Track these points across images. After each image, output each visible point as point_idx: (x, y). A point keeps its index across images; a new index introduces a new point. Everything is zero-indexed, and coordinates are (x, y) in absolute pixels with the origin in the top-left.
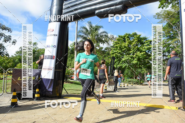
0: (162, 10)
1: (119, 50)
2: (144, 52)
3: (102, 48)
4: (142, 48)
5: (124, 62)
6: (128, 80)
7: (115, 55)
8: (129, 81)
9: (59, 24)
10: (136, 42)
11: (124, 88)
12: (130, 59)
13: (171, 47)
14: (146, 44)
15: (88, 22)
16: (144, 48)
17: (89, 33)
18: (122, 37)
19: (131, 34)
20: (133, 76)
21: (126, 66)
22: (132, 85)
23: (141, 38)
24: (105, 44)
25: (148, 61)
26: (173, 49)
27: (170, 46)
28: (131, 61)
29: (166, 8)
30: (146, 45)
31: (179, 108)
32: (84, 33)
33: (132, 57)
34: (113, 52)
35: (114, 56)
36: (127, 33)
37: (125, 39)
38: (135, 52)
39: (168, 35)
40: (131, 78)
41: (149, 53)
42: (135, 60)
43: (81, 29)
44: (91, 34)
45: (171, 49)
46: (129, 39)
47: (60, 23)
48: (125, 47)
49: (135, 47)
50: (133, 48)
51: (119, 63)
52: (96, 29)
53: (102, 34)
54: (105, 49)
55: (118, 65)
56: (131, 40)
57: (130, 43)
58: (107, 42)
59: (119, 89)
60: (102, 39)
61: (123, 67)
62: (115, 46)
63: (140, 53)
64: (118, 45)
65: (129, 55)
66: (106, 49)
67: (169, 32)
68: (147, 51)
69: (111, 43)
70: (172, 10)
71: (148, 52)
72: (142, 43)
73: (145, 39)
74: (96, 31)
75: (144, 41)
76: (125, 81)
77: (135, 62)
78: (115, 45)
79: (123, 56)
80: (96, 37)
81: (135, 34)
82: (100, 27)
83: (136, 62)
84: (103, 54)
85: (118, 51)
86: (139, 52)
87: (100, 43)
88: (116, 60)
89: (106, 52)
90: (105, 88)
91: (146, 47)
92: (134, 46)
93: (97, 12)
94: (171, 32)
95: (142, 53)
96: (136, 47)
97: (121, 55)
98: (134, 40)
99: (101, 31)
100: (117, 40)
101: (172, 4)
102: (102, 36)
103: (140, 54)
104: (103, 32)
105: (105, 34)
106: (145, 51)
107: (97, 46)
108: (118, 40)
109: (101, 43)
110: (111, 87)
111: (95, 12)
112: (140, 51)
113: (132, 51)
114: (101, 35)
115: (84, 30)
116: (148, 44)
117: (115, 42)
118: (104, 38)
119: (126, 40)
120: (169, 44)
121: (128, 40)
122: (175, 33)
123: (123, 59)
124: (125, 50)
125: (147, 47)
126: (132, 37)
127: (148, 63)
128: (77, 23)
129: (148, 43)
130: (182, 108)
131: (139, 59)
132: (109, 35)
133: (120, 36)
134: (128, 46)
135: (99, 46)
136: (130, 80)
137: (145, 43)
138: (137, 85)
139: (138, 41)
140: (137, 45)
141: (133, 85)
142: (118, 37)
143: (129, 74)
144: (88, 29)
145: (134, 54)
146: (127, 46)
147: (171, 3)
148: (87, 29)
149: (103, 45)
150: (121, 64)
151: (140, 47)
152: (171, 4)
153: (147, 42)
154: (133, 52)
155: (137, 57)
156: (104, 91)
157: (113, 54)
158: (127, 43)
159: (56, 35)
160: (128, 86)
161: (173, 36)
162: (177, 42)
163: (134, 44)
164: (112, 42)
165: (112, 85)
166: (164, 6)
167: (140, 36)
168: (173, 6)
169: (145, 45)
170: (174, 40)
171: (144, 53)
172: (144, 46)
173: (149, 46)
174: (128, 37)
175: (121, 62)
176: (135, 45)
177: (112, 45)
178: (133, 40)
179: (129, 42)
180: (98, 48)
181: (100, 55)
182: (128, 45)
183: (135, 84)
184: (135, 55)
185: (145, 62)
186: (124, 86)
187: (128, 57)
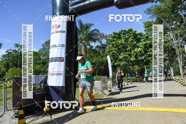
1: (116, 48)
7: (112, 52)
8: (128, 79)
10: (132, 38)
17: (80, 32)
18: (117, 34)
19: (127, 30)
21: (124, 64)
22: (132, 83)
23: (137, 34)
33: (129, 55)
37: (121, 36)
42: (132, 57)
44: (82, 33)
46: (125, 35)
48: (122, 44)
50: (130, 45)
51: (116, 61)
52: (87, 28)
53: (93, 32)
54: (96, 48)
55: (115, 63)
56: (127, 36)
61: (121, 65)
65: (126, 52)
73: (141, 35)
74: (88, 30)
77: (133, 59)
78: (111, 42)
80: (87, 35)
81: (131, 30)
82: (91, 25)
97: (118, 52)
98: (130, 36)
104: (95, 30)
107: (87, 45)
108: (114, 37)
113: (129, 48)
116: (144, 40)
117: (110, 39)
121: (124, 37)
123: (121, 57)
126: (127, 33)
133: (115, 33)
135: (89, 45)
139: (134, 37)
144: (79, 28)
146: (124, 43)
153: (144, 38)
155: (135, 54)
158: (123, 40)
167: (136, 31)
169: (141, 40)
172: (141, 42)
179: (125, 39)
183: (134, 82)
184: (133, 52)
187: (125, 54)
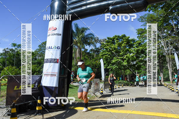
1: (109, 52)
5: (113, 64)
10: (125, 44)
12: (120, 60)
18: (111, 39)
19: (120, 36)
21: (116, 68)
23: (129, 40)
28: (121, 63)
36: (116, 35)
37: (115, 41)
38: (125, 54)
42: (125, 61)
44: (77, 36)
46: (118, 41)
48: (115, 49)
50: (123, 50)
52: (83, 32)
53: (88, 36)
56: (120, 41)
57: (120, 45)
60: (87, 41)
64: (107, 47)
73: (133, 40)
78: (104, 47)
81: (124, 36)
82: (87, 29)
83: (126, 63)
85: (107, 53)
86: (128, 54)
92: (123, 47)
98: (123, 42)
99: (87, 33)
102: (88, 38)
104: (90, 34)
105: (91, 36)
107: (82, 48)
108: (108, 42)
109: (86, 45)
118: (89, 40)
126: (121, 38)
129: (137, 45)
133: (109, 38)
134: (118, 48)
135: (84, 48)
137: (134, 45)
139: (127, 43)
154: (123, 54)
155: (127, 59)
158: (116, 45)
167: (129, 37)
172: (133, 48)
173: (137, 48)
174: (117, 39)
179: (118, 44)
180: (83, 50)
184: (125, 57)
187: (118, 59)
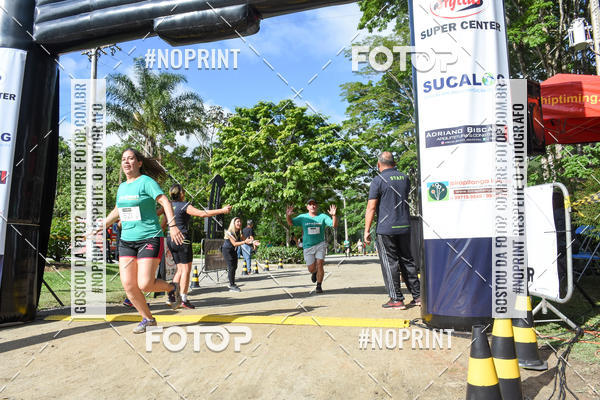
0: (370, 35)
1: (239, 156)
2: (315, 160)
3: (184, 149)
4: (311, 150)
5: (254, 194)
6: (268, 250)
7: (226, 170)
8: (272, 255)
9: (22, 55)
10: (291, 129)
11: (257, 275)
12: (274, 182)
13: (394, 149)
14: (323, 137)
15: (135, 59)
16: (317, 150)
17: (139, 99)
18: (247, 113)
19: (277, 104)
20: (285, 237)
21: (262, 206)
22: (282, 267)
23: (306, 118)
24: (192, 136)
25: (328, 191)
26: (400, 153)
27: (393, 144)
28: (278, 191)
29: (380, 30)
30: (322, 141)
31: (413, 323)
32: (121, 97)
33: (278, 179)
34: (218, 163)
35: (223, 174)
36: (263, 101)
37: (258, 120)
38: (290, 163)
39: (387, 111)
40: (278, 244)
41: (332, 166)
42: (288, 185)
43: (111, 82)
44: (144, 102)
45: (394, 153)
46: (269, 120)
47: (25, 53)
48: (257, 145)
49: (288, 145)
50: (282, 150)
51: (238, 198)
52: (164, 86)
53: (183, 102)
54: (195, 153)
55: (234, 203)
56: (275, 122)
57: (273, 133)
58: (200, 130)
59: (241, 280)
60: (184, 119)
61: (253, 209)
62: (225, 141)
63: (305, 164)
64: (233, 140)
65: (269, 171)
66: (198, 154)
67: (388, 103)
68: (325, 160)
69: (214, 134)
70: (397, 39)
71: (330, 161)
72: (311, 135)
73: (319, 121)
74: (164, 93)
75: (316, 127)
76: (258, 253)
77: (288, 192)
78: (224, 138)
79: (252, 173)
80: (163, 112)
81: (291, 106)
82: (178, 79)
83: (292, 192)
84: (187, 169)
85: (234, 160)
86: (300, 163)
87: (178, 133)
88: (228, 188)
89: (197, 161)
90: (194, 280)
91: (322, 146)
92: (284, 142)
93: (159, 22)
94: (396, 104)
95: (311, 165)
96: (292, 146)
97: (245, 170)
98: (286, 124)
99: (178, 91)
100: (233, 122)
101: (398, 21)
102: (183, 109)
103: (305, 167)
104: (188, 97)
105: (192, 102)
106: (319, 159)
107: (166, 143)
108: (236, 122)
109: (181, 134)
110: (213, 274)
111: (153, 22)
112: (305, 160)
113: (279, 159)
114: (181, 106)
115: (122, 88)
116: (327, 138)
117: (224, 129)
118: (188, 115)
119: (261, 122)
120: (390, 140)
121: (266, 123)
122: (405, 108)
123: (252, 185)
124: (258, 155)
125: (325, 146)
126: (279, 113)
127: (330, 197)
128: (96, 60)
129: (328, 135)
130: (420, 322)
131: (300, 185)
132: (207, 107)
133: (240, 110)
134: (267, 143)
135: (172, 142)
136: (274, 249)
137: (319, 134)
138: (295, 265)
139: (299, 127)
140: (294, 140)
141: (284, 265)
142: (235, 115)
143: (273, 231)
144: (137, 84)
145: (284, 169)
146: (263, 142)
147: (393, 17)
148: (131, 84)
149: (188, 137)
150: (245, 199)
151: (305, 146)
152: (395, 20)
153: (325, 132)
154: (282, 161)
155: (294, 178)
156: (190, 290)
157: (218, 167)
158: (262, 133)
159: (12, 97)
160: (268, 269)
161: (399, 116)
162: (410, 135)
163: (287, 137)
164: (217, 130)
165: (216, 270)
166: (374, 24)
167: (303, 110)
168: (399, 27)
169: (319, 139)
170: (403, 128)
171: (317, 163)
172: (316, 143)
173: (331, 142)
174: (267, 115)
175: (245, 195)
176: (289, 141)
177: (216, 139)
178: (282, 123)
179: (268, 130)
180: (170, 149)
181: (176, 171)
182: (268, 140)
183: (290, 262)
184: (288, 171)
185: (318, 193)
186: (257, 272)
187: (267, 177)
